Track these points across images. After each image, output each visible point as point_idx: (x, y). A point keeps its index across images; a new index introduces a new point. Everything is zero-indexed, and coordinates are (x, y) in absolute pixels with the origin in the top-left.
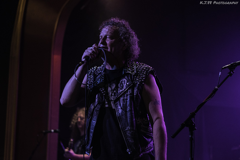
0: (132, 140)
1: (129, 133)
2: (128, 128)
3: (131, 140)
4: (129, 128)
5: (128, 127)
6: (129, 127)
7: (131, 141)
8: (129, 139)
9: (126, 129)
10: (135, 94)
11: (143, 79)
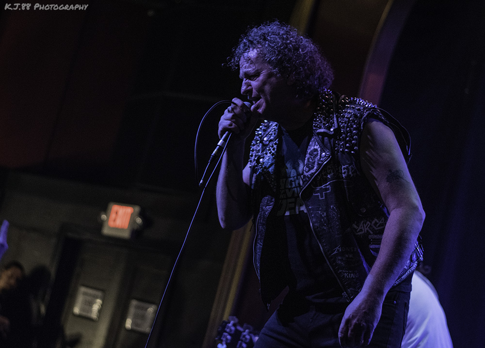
0: (349, 273)
1: (340, 260)
2: (338, 250)
3: (346, 273)
4: (340, 251)
5: (337, 248)
6: (339, 248)
7: (348, 275)
8: (344, 273)
9: (335, 253)
10: (344, 175)
11: (353, 140)
